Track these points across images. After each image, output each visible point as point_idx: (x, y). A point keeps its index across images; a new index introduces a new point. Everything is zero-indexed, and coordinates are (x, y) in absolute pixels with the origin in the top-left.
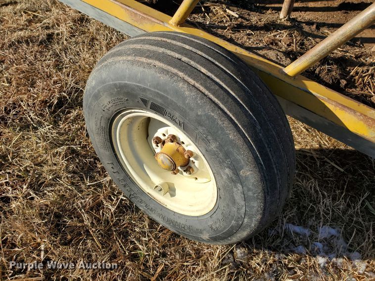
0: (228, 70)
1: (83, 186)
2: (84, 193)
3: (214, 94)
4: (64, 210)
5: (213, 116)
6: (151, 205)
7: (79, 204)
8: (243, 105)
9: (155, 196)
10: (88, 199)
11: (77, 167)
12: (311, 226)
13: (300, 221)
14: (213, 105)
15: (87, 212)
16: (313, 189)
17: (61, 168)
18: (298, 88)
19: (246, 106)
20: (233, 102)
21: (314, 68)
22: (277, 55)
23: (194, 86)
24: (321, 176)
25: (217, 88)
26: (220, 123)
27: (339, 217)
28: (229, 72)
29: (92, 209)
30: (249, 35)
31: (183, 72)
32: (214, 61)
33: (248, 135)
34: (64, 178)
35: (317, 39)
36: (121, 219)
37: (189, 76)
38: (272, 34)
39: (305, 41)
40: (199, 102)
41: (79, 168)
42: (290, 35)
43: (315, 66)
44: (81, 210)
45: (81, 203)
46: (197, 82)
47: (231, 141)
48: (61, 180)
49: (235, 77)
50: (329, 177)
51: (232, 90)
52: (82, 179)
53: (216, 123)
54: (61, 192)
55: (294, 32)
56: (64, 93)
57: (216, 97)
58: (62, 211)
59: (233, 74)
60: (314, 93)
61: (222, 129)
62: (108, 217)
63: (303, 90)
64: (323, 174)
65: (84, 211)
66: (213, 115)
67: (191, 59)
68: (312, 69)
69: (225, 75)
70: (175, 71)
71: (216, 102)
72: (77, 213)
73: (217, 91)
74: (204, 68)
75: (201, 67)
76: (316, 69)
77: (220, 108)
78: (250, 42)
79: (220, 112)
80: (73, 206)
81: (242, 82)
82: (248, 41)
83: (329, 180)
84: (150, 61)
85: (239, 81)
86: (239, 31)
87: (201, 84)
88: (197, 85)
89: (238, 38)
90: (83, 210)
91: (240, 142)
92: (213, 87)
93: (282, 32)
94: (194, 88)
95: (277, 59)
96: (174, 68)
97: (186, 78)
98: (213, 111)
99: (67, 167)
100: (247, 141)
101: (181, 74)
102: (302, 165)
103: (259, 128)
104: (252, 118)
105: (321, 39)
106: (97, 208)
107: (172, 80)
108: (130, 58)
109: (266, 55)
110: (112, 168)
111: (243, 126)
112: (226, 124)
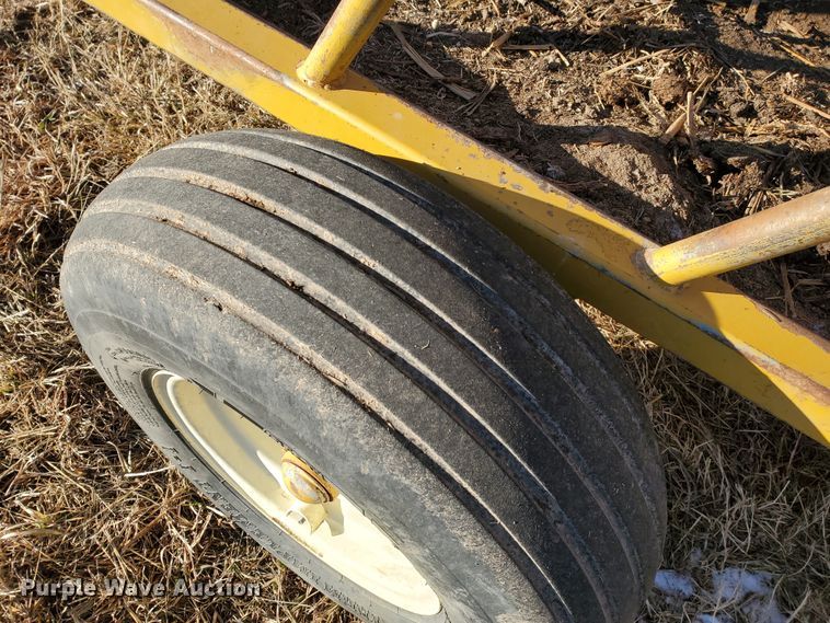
0: (460, 323)
1: (117, 481)
2: (117, 501)
3: (408, 420)
4: (67, 552)
5: (407, 488)
6: (283, 546)
7: (107, 533)
8: (506, 446)
9: (291, 529)
10: (128, 518)
11: (100, 424)
12: (695, 569)
13: (668, 557)
14: (407, 453)
15: (127, 556)
16: (707, 468)
17: (56, 431)
18: (689, 322)
19: (518, 451)
20: (473, 444)
21: (741, 197)
22: (633, 166)
23: (344, 391)
24: (732, 423)
25: (419, 396)
26: (430, 506)
27: (771, 544)
28: (463, 333)
29: (138, 545)
30: (553, 68)
31: (307, 340)
32: (413, 293)
33: (520, 539)
34: (66, 459)
35: (760, 73)
36: (213, 569)
37: (328, 356)
38: (624, 66)
39: (722, 88)
40: (362, 442)
41: (108, 426)
42: (678, 68)
43: (745, 192)
44: (110, 551)
45: (111, 531)
46: (355, 378)
47: (469, 556)
48: (59, 467)
49: (481, 348)
50: (752, 426)
51: (470, 401)
52: (113, 459)
53: (418, 504)
54: (59, 500)
55: (690, 56)
56: (62, 202)
57: (415, 431)
58: (61, 557)
59: (475, 337)
60: (739, 344)
61: (439, 523)
62: (181, 565)
63: (706, 332)
64: (736, 417)
65: (120, 551)
66: (407, 482)
67: (335, 290)
68: (735, 201)
69: (448, 349)
70: (283, 333)
71: (417, 443)
72: (102, 558)
73: (418, 408)
74: (378, 324)
75: (368, 322)
76: (747, 202)
77: (428, 463)
78: (555, 101)
79: (429, 476)
80: (89, 542)
81: (506, 365)
82: (548, 95)
83: (752, 434)
84: (205, 285)
85: (495, 360)
86: (525, 54)
87: (367, 386)
88: (355, 387)
89: (520, 85)
90: (115, 550)
91: (495, 560)
92: (405, 396)
93: (654, 55)
94: (343, 398)
95: (633, 179)
96: (280, 323)
97: (319, 360)
98: (406, 473)
99: (73, 427)
100: (517, 551)
101: (301, 346)
102: (684, 390)
103: (556, 508)
104: (536, 483)
105: (768, 70)
106: (153, 540)
107: (272, 364)
108: (147, 258)
109: (597, 167)
110: (177, 458)
111: (505, 517)
112: (450, 510)
